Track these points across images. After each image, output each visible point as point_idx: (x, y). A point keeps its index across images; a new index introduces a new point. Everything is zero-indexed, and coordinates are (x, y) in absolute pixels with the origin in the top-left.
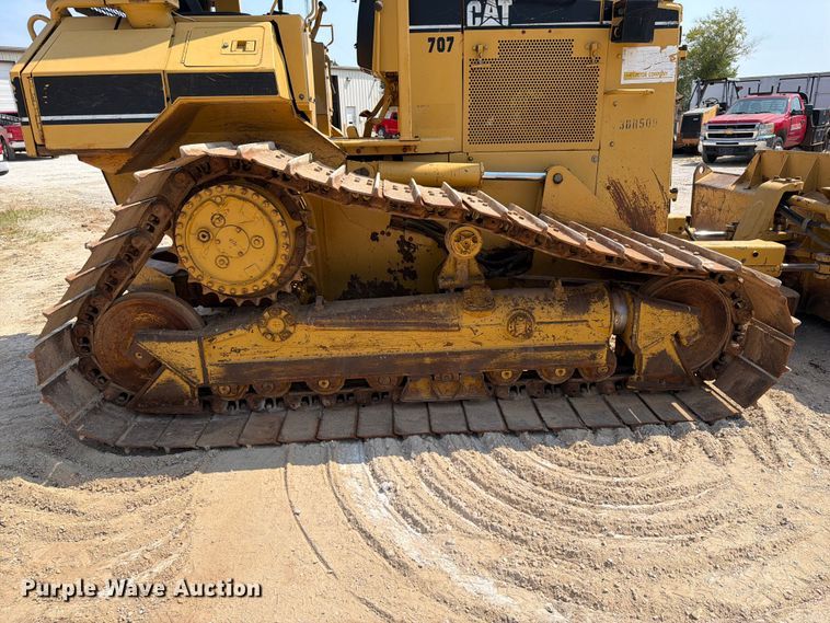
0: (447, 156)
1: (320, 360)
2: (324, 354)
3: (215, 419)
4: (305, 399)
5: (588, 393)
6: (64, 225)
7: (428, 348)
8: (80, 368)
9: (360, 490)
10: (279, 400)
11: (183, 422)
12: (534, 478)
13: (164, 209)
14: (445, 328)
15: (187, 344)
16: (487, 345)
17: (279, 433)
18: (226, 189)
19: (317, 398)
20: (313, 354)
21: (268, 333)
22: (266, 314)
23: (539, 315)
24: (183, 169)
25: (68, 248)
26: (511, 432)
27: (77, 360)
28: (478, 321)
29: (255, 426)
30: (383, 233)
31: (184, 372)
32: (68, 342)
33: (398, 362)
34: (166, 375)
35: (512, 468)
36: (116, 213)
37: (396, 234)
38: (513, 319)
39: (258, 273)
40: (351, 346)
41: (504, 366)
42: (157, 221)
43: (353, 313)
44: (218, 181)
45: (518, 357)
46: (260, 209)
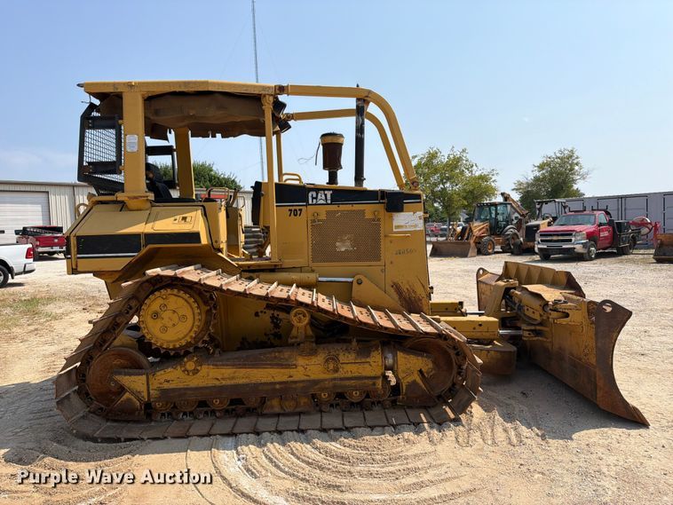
0: (300, 269)
2: (217, 383)
3: (153, 424)
4: (206, 413)
5: (376, 408)
6: (71, 308)
7: (278, 379)
8: (78, 392)
9: (227, 459)
10: (191, 413)
11: (134, 425)
12: (326, 452)
13: (134, 302)
14: (288, 366)
15: (140, 377)
16: (313, 377)
17: (188, 430)
18: (169, 291)
19: (213, 412)
20: (211, 383)
21: (186, 370)
22: (185, 359)
23: (342, 358)
24: (147, 281)
25: (72, 324)
26: (324, 430)
27: (77, 387)
28: (307, 362)
29: (175, 427)
30: (262, 312)
31: (136, 394)
32: (74, 376)
33: (260, 388)
34: (127, 395)
35: (317, 448)
36: (109, 304)
37: (270, 312)
38: (327, 361)
39: (183, 335)
40: (233, 378)
41: (323, 389)
42: (131, 308)
43: (236, 358)
44: (165, 287)
45: (331, 384)
46: (186, 300)
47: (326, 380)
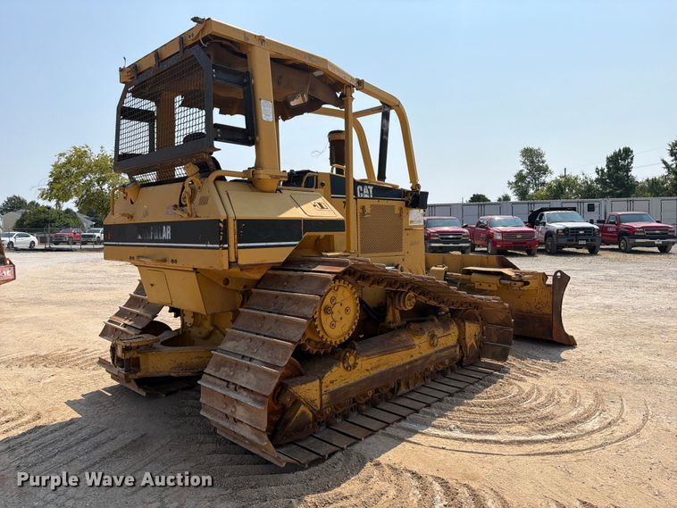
1: (368, 378)
2: (367, 374)
14: (411, 347)
15: (314, 383)
16: (424, 354)
18: (337, 282)
20: (364, 375)
21: (348, 366)
22: (348, 354)
23: (437, 334)
28: (420, 341)
31: (310, 404)
34: (302, 408)
38: (432, 337)
39: (347, 329)
40: (378, 367)
41: (431, 363)
45: (435, 356)
46: (349, 292)
47: (432, 354)
